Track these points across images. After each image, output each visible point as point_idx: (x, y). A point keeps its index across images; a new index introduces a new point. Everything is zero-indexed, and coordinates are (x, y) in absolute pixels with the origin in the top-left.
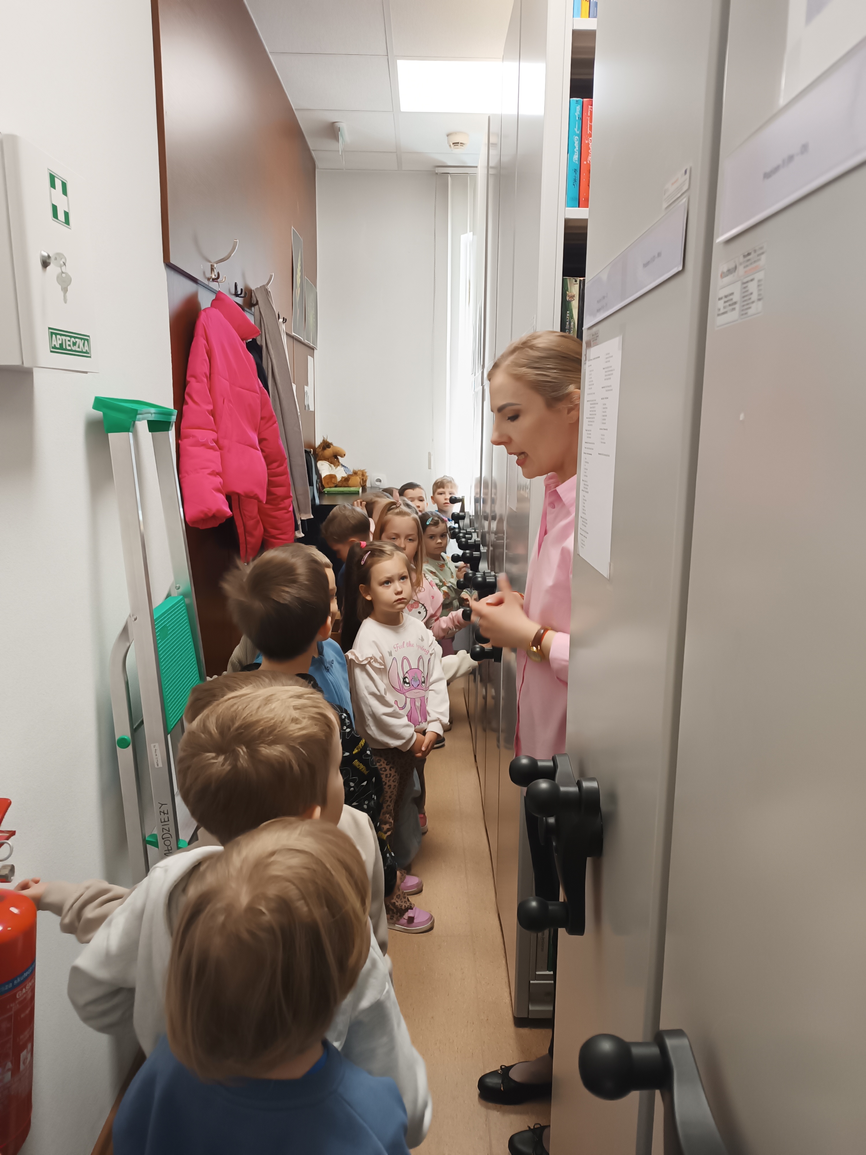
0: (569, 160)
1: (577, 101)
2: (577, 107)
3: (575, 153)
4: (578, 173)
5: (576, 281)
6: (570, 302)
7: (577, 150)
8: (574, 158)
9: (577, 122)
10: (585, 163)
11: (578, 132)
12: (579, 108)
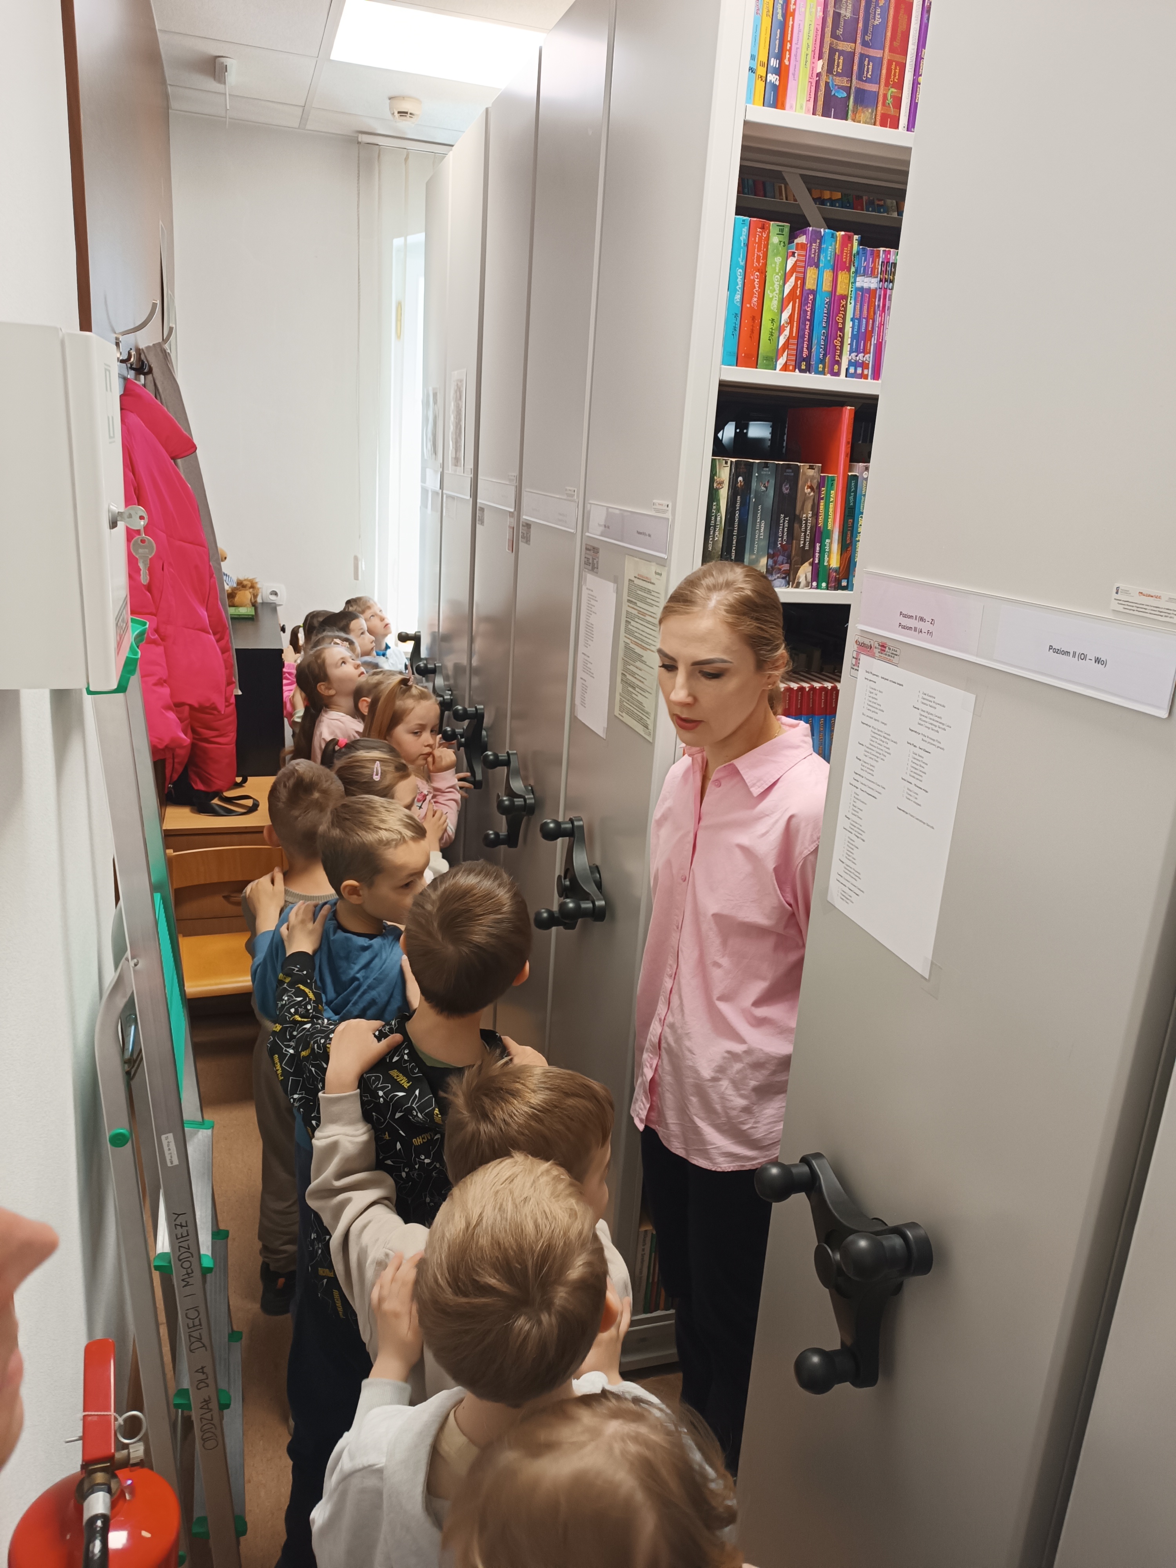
0: (730, 299)
1: (744, 220)
2: (743, 229)
3: (738, 292)
4: (739, 319)
5: (726, 463)
6: (717, 490)
7: (739, 288)
8: (735, 298)
9: (742, 250)
10: (748, 305)
11: (742, 263)
12: (745, 230)
